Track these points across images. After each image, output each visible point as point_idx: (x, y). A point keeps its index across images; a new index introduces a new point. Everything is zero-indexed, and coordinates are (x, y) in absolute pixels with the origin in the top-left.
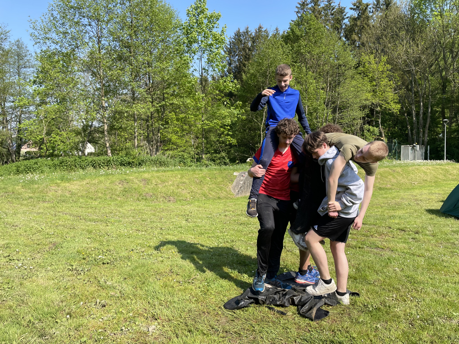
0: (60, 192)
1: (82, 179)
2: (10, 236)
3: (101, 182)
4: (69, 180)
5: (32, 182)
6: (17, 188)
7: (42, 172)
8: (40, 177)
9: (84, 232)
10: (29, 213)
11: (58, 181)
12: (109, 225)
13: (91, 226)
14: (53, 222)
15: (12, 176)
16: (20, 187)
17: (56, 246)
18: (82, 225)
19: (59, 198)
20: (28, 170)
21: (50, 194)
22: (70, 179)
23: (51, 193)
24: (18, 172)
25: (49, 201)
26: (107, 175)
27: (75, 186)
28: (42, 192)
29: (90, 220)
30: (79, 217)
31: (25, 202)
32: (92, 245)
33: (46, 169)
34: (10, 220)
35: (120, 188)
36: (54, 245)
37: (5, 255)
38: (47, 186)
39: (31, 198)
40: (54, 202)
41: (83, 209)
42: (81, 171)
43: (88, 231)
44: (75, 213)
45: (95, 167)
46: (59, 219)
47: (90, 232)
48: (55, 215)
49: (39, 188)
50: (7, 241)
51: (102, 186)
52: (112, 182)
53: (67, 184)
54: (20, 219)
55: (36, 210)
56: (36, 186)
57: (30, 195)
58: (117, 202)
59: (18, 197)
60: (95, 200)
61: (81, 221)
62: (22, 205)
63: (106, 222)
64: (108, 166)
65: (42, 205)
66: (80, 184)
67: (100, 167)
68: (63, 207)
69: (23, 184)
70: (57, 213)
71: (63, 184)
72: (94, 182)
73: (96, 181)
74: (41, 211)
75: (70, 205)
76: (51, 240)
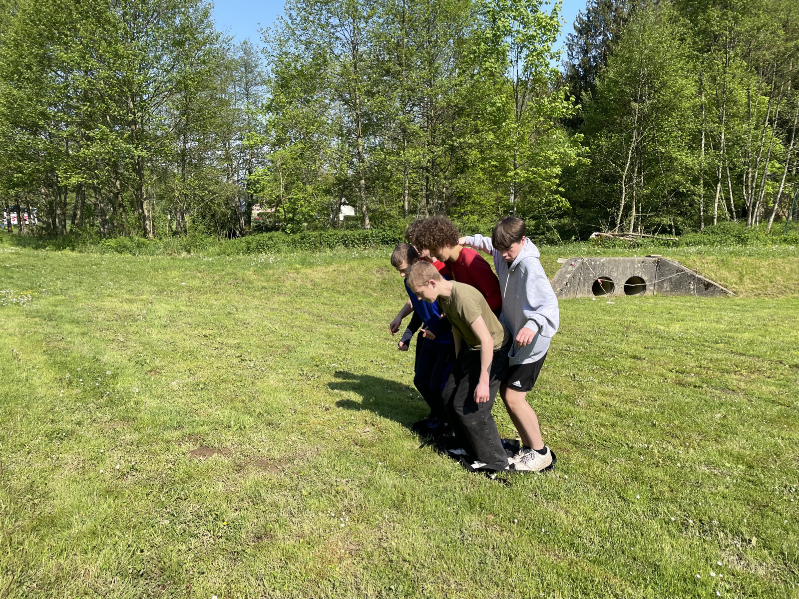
0: (299, 281)
1: (328, 263)
2: (242, 335)
3: (352, 269)
4: (311, 265)
5: (266, 266)
6: (248, 273)
7: (278, 251)
8: (275, 258)
9: (323, 336)
10: (262, 309)
11: (297, 266)
12: (353, 329)
13: (332, 329)
14: (289, 321)
15: (241, 256)
16: (251, 273)
17: (289, 349)
18: (321, 328)
19: (299, 290)
20: (261, 248)
21: (287, 284)
22: (313, 264)
23: (289, 283)
24: (248, 250)
25: (285, 294)
26: (362, 258)
27: (318, 274)
28: (277, 280)
29: (332, 323)
30: (319, 317)
31: (258, 294)
32: (329, 352)
33: (284, 247)
34: (241, 316)
35: (378, 278)
36: (288, 348)
37: (237, 355)
38: (284, 272)
39: (264, 288)
40: (292, 295)
41: (326, 306)
42: (328, 250)
43: (326, 335)
44: (316, 311)
45: (347, 246)
46: (296, 318)
47: (329, 337)
48: (292, 314)
49: (273, 274)
50: (238, 341)
51: (353, 275)
52: (368, 270)
53: (309, 271)
54: (252, 316)
55: (270, 305)
56: (270, 272)
57: (264, 284)
58: (371, 299)
59: (249, 286)
60: (343, 294)
61: (322, 322)
62: (254, 297)
63: (351, 326)
64: (364, 244)
65: (277, 298)
66: (326, 270)
67: (354, 246)
68: (302, 303)
69: (256, 268)
70: (294, 311)
71: (303, 271)
72: (343, 268)
73: (346, 267)
74: (276, 306)
75: (310, 301)
76: (285, 343)
